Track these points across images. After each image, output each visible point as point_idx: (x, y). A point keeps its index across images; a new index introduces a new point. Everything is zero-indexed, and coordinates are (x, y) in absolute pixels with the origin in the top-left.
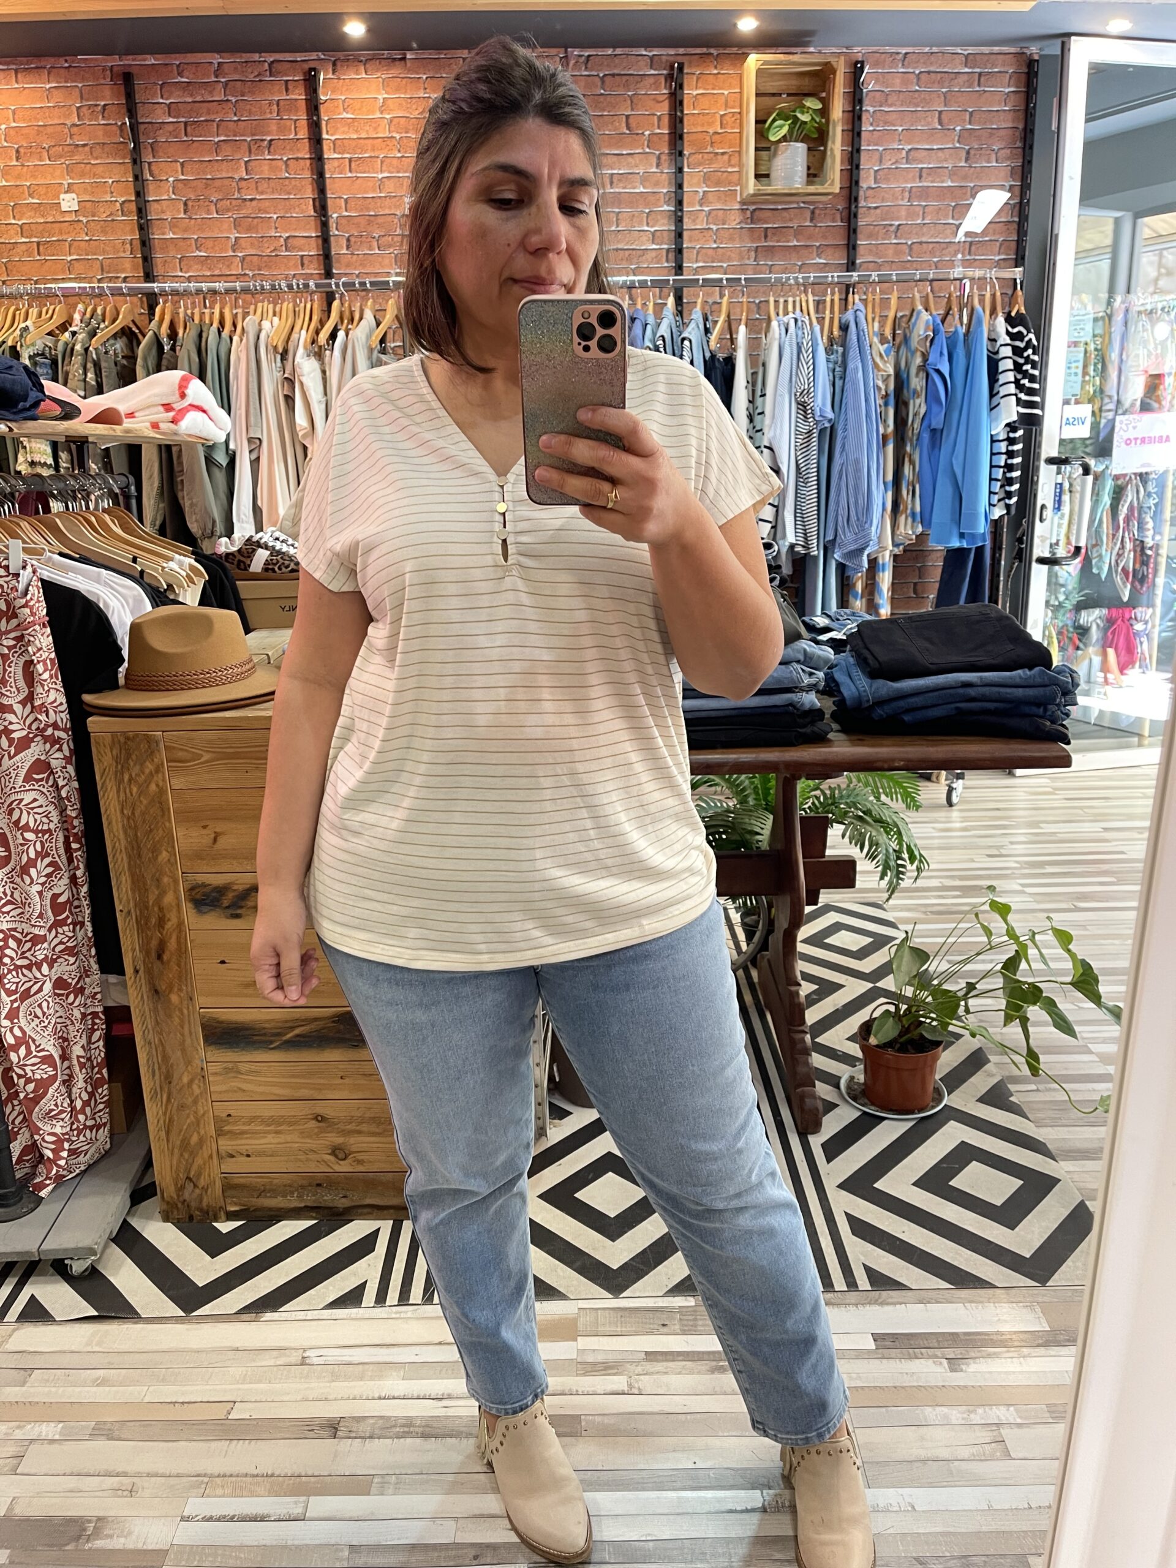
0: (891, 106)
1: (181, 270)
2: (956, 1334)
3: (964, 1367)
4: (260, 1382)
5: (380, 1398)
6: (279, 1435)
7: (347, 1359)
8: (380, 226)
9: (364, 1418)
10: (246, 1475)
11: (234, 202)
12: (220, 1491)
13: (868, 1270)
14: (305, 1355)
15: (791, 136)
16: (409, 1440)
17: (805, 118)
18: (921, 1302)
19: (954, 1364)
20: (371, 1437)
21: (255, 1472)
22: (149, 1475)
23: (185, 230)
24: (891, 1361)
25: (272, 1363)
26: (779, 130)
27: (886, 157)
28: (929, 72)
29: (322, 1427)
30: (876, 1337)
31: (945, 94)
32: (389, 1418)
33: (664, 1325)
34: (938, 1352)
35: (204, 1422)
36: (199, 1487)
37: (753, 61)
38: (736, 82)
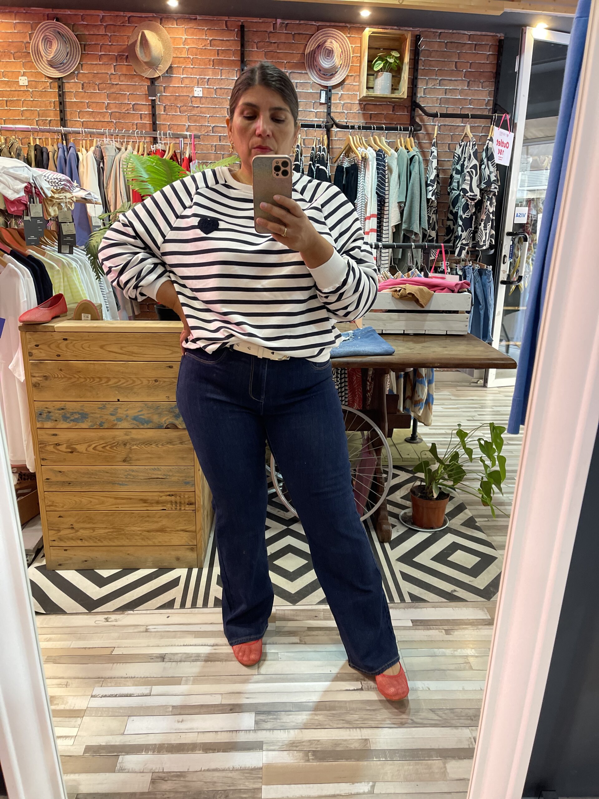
0: (433, 57)
1: (79, 118)
2: (449, 620)
3: (452, 633)
4: (126, 639)
5: (184, 645)
6: (137, 661)
7: (168, 629)
8: (181, 101)
9: (177, 654)
10: (122, 678)
11: (107, 85)
12: (109, 684)
13: (410, 594)
14: (147, 628)
15: (385, 69)
16: (199, 663)
17: (392, 61)
18: (433, 607)
19: (448, 632)
20: (180, 661)
21: (126, 676)
22: (75, 678)
23: (82, 98)
24: (420, 631)
25: (131, 631)
26: (379, 65)
27: (430, 82)
28: (451, 42)
29: (157, 657)
30: (413, 621)
31: (458, 53)
32: (189, 654)
33: (316, 616)
34: (441, 627)
35: (101, 656)
36: (99, 682)
37: (368, 32)
38: (359, 41)
